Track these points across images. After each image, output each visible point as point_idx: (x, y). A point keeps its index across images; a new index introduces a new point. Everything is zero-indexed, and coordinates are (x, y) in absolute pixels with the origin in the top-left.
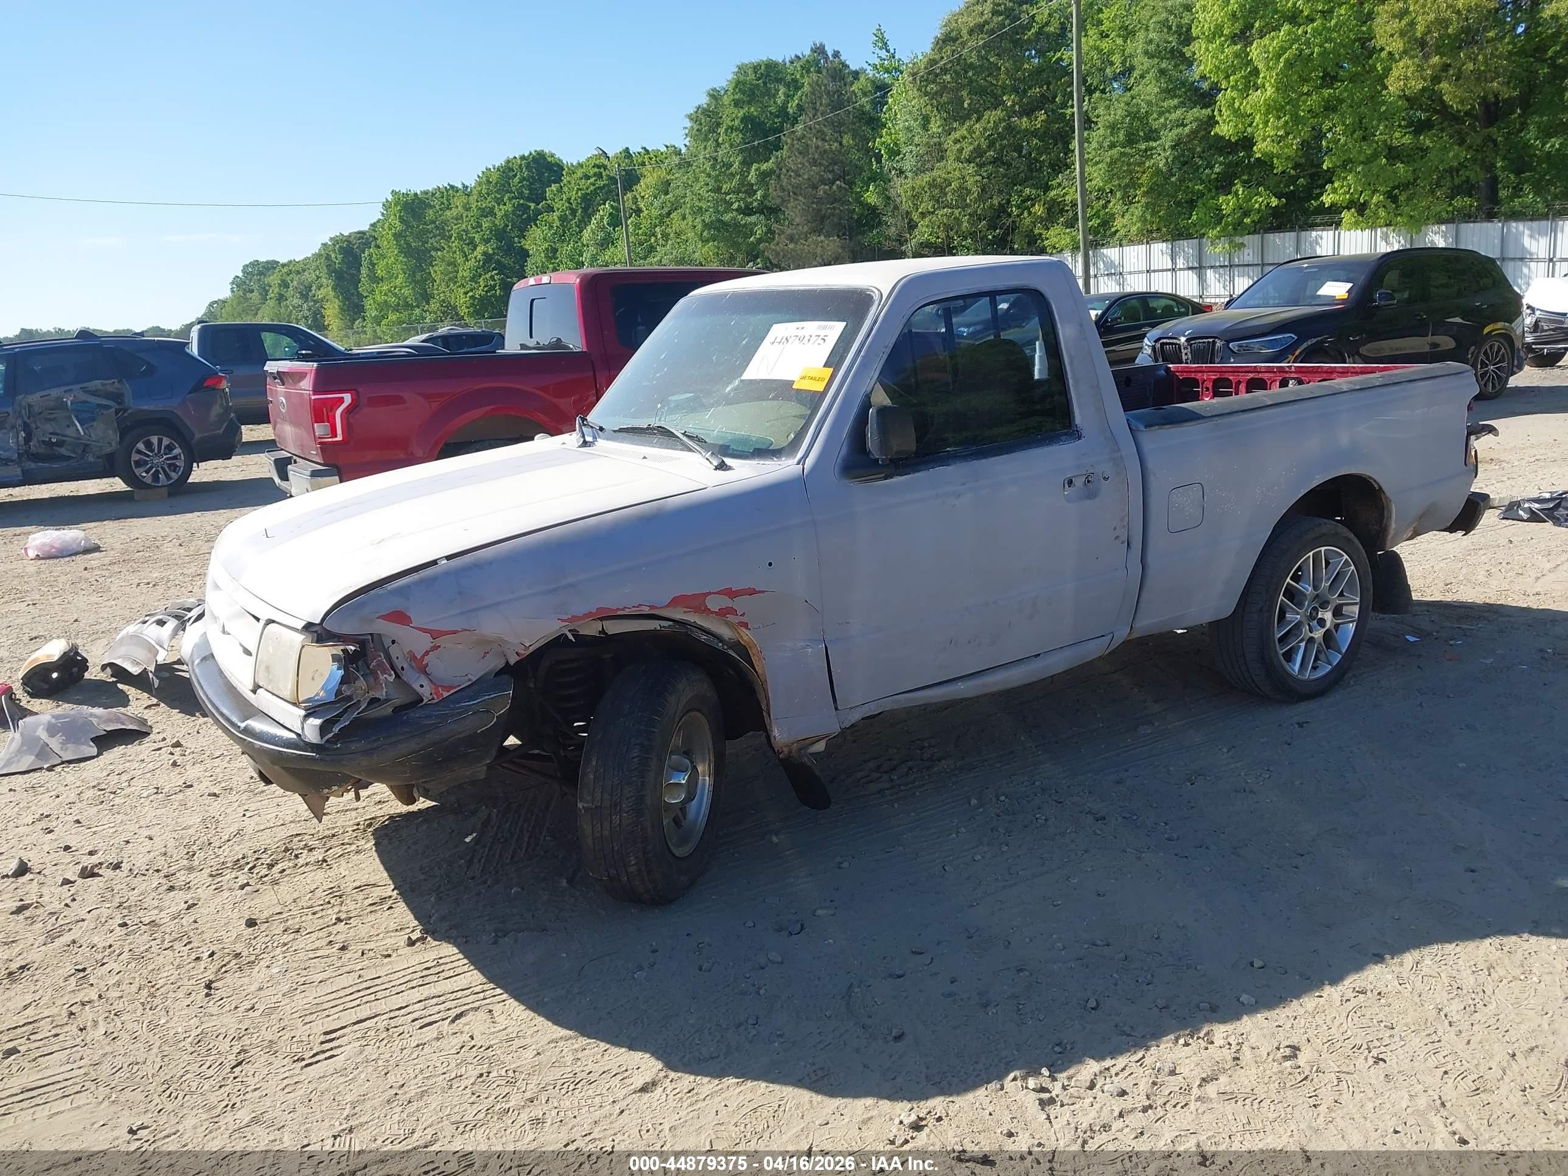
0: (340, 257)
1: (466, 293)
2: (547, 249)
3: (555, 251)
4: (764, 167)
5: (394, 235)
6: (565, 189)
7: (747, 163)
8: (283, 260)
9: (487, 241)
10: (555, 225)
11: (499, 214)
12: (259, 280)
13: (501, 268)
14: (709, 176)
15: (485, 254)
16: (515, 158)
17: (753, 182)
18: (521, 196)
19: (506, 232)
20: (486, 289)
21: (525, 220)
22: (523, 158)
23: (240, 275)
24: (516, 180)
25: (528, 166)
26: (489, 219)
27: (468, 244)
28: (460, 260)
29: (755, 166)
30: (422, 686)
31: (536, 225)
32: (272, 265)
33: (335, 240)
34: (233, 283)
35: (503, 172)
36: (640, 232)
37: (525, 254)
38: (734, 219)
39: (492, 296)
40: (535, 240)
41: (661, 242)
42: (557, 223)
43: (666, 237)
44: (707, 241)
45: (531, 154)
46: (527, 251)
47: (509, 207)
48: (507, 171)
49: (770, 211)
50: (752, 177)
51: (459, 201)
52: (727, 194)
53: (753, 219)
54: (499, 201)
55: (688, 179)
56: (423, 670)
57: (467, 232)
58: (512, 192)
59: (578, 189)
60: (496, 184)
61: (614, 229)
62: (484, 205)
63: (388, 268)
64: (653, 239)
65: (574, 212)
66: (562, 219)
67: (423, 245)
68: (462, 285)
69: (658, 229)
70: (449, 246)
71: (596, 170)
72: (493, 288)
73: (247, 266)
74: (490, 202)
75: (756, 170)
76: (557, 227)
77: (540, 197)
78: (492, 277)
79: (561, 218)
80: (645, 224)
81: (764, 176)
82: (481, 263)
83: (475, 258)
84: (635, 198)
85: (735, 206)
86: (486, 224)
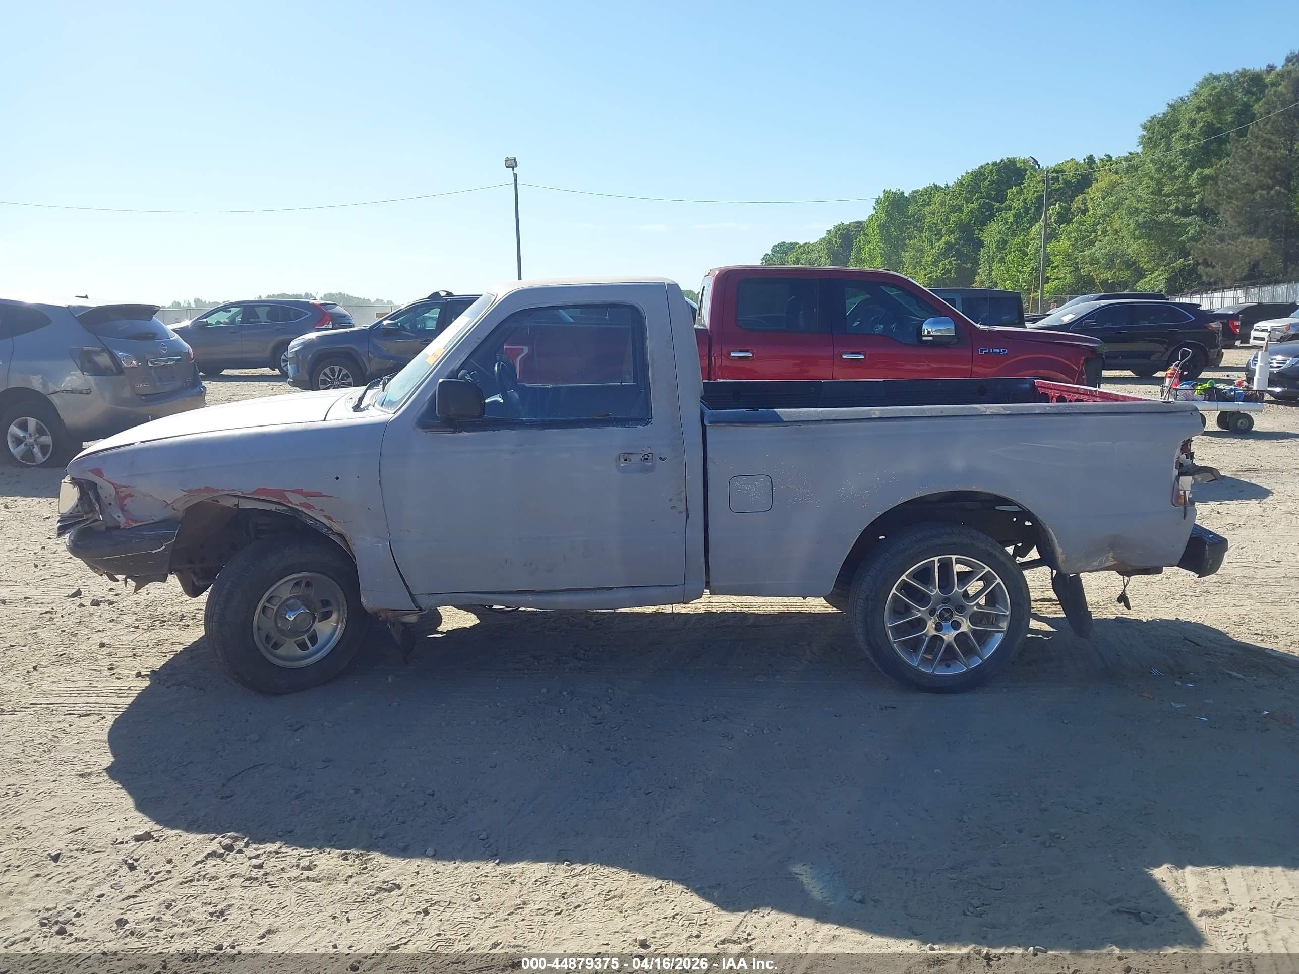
0: (839, 242)
1: (925, 275)
2: (999, 242)
3: (1005, 242)
4: (1207, 172)
5: (879, 226)
6: (1025, 191)
7: (1192, 168)
8: (802, 242)
9: (952, 232)
10: (1009, 221)
11: (966, 211)
12: (781, 257)
13: (959, 255)
14: (1151, 179)
15: (947, 243)
16: (988, 164)
17: (1193, 185)
18: (989, 196)
19: (970, 226)
20: (942, 272)
21: (986, 216)
22: (995, 164)
23: (770, 253)
24: (987, 183)
25: (998, 171)
26: (956, 214)
27: (936, 235)
28: (927, 248)
29: (1199, 170)
30: (119, 517)
31: (994, 220)
32: (793, 246)
33: (838, 228)
34: (763, 259)
35: (976, 177)
36: (1083, 228)
37: (980, 244)
38: (1168, 219)
39: (947, 278)
40: (991, 233)
41: (1100, 238)
42: (1011, 219)
43: (1104, 232)
44: (1139, 239)
45: (1002, 161)
46: (982, 242)
47: (975, 205)
48: (978, 176)
49: (1204, 212)
50: (1193, 180)
51: (937, 199)
52: (1168, 195)
53: (1189, 219)
54: (968, 200)
55: (1133, 182)
56: (123, 509)
57: (936, 224)
58: (981, 192)
59: (1035, 191)
60: (968, 186)
61: (1059, 226)
62: (954, 204)
63: (870, 252)
64: (1093, 235)
65: (1027, 210)
66: (1017, 216)
67: (901, 235)
68: (925, 268)
69: (1099, 227)
70: (920, 237)
71: (1055, 175)
72: (949, 271)
73: (776, 246)
74: (960, 201)
75: (1199, 174)
76: (1011, 222)
77: (1001, 198)
78: (950, 262)
79: (1015, 216)
80: (1089, 221)
81: (1204, 180)
82: (943, 251)
83: (939, 246)
84: (1085, 199)
85: (1173, 207)
86: (953, 218)
